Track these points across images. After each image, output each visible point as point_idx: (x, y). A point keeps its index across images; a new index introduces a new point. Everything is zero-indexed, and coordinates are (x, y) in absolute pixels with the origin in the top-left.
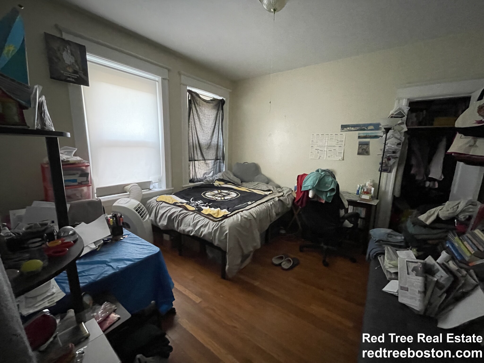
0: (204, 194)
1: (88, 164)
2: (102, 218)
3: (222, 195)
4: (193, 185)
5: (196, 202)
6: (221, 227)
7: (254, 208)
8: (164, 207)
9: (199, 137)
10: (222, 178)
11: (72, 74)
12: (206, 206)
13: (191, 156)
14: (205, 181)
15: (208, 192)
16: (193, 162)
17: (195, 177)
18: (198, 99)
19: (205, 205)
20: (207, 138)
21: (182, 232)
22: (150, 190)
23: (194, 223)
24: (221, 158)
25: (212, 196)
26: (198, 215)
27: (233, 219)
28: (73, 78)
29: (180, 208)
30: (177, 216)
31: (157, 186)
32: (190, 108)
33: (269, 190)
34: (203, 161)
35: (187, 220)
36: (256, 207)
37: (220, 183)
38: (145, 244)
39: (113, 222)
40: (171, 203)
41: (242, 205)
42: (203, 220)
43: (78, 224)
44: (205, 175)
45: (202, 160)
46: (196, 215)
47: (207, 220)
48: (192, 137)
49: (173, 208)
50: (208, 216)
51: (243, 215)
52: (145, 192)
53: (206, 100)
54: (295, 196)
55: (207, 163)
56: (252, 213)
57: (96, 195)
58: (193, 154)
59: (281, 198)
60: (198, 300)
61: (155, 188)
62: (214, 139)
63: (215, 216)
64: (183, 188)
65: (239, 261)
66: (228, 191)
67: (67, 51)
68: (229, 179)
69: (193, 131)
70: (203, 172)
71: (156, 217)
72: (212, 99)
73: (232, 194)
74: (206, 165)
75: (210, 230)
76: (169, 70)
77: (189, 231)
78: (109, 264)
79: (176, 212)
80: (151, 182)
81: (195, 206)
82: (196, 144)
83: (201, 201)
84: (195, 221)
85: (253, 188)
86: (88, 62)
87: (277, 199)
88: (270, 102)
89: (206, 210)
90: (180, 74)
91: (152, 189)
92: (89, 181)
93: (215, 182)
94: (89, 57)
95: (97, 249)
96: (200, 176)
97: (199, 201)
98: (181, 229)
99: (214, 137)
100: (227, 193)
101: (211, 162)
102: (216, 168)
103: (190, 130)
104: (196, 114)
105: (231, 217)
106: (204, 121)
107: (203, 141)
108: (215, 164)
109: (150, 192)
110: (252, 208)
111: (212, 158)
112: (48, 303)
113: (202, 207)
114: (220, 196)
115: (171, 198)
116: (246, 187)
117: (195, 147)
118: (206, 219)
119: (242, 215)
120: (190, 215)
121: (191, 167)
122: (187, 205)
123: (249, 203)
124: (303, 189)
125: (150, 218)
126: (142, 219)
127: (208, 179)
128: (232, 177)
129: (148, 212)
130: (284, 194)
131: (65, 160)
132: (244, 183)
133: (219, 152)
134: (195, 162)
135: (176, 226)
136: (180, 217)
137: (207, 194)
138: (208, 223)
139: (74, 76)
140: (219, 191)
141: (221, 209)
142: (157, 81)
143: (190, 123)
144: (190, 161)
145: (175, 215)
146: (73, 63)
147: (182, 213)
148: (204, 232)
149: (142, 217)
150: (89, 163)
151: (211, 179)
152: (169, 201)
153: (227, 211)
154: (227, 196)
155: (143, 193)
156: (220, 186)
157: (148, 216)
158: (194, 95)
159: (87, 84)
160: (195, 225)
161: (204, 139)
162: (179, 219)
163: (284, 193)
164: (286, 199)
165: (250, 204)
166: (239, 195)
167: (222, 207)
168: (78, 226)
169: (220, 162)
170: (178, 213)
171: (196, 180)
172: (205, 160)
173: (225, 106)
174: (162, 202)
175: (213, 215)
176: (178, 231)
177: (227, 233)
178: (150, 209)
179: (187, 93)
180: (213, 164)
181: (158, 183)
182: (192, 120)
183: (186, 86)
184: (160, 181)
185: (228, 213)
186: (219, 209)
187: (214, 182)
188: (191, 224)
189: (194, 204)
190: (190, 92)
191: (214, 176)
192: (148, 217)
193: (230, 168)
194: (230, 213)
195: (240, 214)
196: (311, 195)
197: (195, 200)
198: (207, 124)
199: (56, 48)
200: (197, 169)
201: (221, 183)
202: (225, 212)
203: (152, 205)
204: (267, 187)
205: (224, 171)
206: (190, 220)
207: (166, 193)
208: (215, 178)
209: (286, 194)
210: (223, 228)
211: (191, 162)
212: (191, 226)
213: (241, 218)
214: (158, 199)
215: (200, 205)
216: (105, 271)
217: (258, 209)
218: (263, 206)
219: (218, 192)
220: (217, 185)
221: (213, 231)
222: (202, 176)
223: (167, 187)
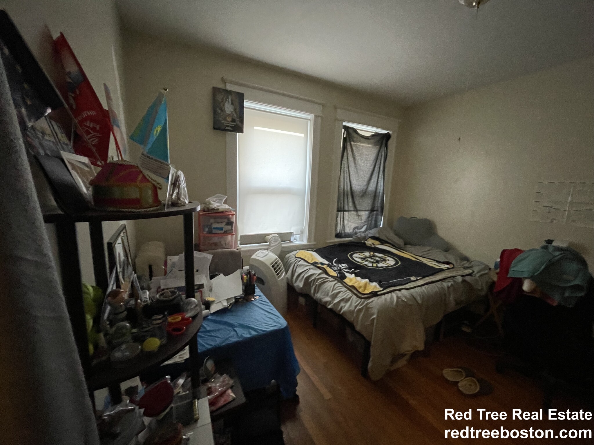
0: (351, 256)
1: (234, 213)
2: (237, 273)
3: (375, 260)
4: (339, 242)
5: (340, 266)
6: (367, 308)
7: (419, 288)
8: (301, 265)
9: (352, 181)
10: (377, 235)
11: (230, 123)
12: (351, 273)
13: (340, 205)
14: (354, 238)
15: (356, 253)
16: (342, 212)
17: (343, 232)
18: (355, 135)
19: (351, 271)
20: (362, 183)
21: (318, 301)
22: (291, 242)
23: (334, 293)
24: (379, 209)
25: (361, 260)
26: (339, 284)
27: (386, 300)
28: (231, 127)
29: (319, 270)
30: (315, 279)
31: (298, 239)
32: (344, 148)
33: (448, 263)
34: (355, 213)
35: (326, 287)
36: (423, 287)
37: (374, 242)
38: (273, 313)
39: (247, 280)
40: (310, 261)
41: (401, 280)
42: (344, 292)
43: (218, 275)
44: (356, 230)
45: (354, 211)
46: (337, 284)
47: (350, 294)
48: (343, 183)
49: (311, 268)
50: (352, 288)
51: (401, 296)
52: (285, 244)
53: (365, 136)
54: (495, 279)
55: (360, 215)
56: (414, 294)
57: (239, 242)
58: (342, 203)
59: (468, 278)
60: (328, 396)
61: (295, 240)
62: (371, 185)
63: (360, 290)
64: (327, 243)
65: (388, 361)
66: (384, 255)
67: (228, 102)
68: (387, 238)
69: (345, 175)
70: (354, 225)
71: (293, 275)
72: (373, 134)
73: (388, 260)
74: (357, 218)
75: (352, 308)
76: (323, 105)
77: (326, 302)
78: (235, 329)
79: (314, 275)
80: (292, 234)
81: (337, 270)
82: (347, 190)
83: (345, 265)
84: (335, 290)
85: (422, 255)
86: (244, 109)
87: (460, 279)
88: (459, 139)
89: (351, 279)
90: (335, 108)
91: (293, 241)
92: (233, 230)
93: (368, 240)
94: (246, 104)
95: (228, 307)
96: (348, 230)
97: (344, 265)
98: (317, 296)
99: (371, 182)
100: (382, 258)
101: (365, 214)
102: (371, 222)
103: (342, 174)
104: (352, 155)
105: (383, 296)
106: (361, 163)
107: (357, 187)
108: (370, 216)
109: (291, 244)
110: (417, 288)
111: (367, 209)
112: (179, 358)
113: (347, 274)
114: (372, 260)
115: (312, 255)
116: (411, 253)
117: (346, 194)
118: (348, 291)
119: (399, 295)
120: (330, 282)
121: (339, 219)
122: (329, 268)
123: (413, 278)
124: (511, 275)
125: (287, 276)
126: (277, 277)
127: (358, 235)
128: (391, 236)
129: (285, 269)
130: (473, 272)
131: (216, 208)
132: (408, 246)
133: (376, 202)
134: (345, 213)
135: (312, 291)
136: (318, 281)
137: (355, 255)
138: (351, 297)
139: (232, 124)
140: (372, 253)
141: (371, 281)
142: (310, 120)
143: (342, 166)
144: (338, 211)
145: (313, 278)
146: (232, 112)
147: (321, 277)
148: (344, 308)
149: (278, 274)
150: (236, 211)
151: (363, 235)
152: (309, 259)
153: (378, 286)
154: (381, 263)
155: (283, 245)
156: (373, 246)
157: (284, 273)
158: (351, 131)
159: (241, 131)
160: (335, 296)
161: (358, 184)
162: (317, 284)
163: (474, 270)
164: (476, 281)
165: (414, 280)
166: (398, 263)
167: (372, 278)
168: (218, 277)
169: (377, 215)
170: (316, 277)
171: (343, 235)
172: (356, 210)
173: (390, 142)
174: (301, 259)
175: (358, 289)
176: (315, 298)
177: (374, 318)
178: (287, 266)
179: (342, 130)
180: (367, 216)
181: (299, 235)
182: (345, 162)
183: (342, 121)
184: (302, 233)
185: (378, 289)
186: (367, 280)
187: (366, 240)
188: (330, 294)
189: (336, 267)
190: (346, 128)
191: (367, 232)
192: (284, 275)
193: (389, 223)
194: (382, 289)
195: (397, 294)
196: (526, 286)
197: (339, 262)
198: (363, 166)
199: (220, 100)
200: (346, 222)
201: (376, 242)
202: (375, 287)
203: (290, 260)
204: (445, 257)
205: (381, 226)
206: (329, 288)
207: (306, 247)
208: (367, 235)
209: (478, 272)
210: (370, 309)
211: (340, 213)
212: (330, 296)
213: (397, 301)
214: (297, 255)
215: (344, 270)
216: (229, 337)
217: (426, 291)
218: (435, 288)
219: (369, 255)
220: (370, 245)
221: (356, 310)
222: (351, 231)
223: (309, 241)
